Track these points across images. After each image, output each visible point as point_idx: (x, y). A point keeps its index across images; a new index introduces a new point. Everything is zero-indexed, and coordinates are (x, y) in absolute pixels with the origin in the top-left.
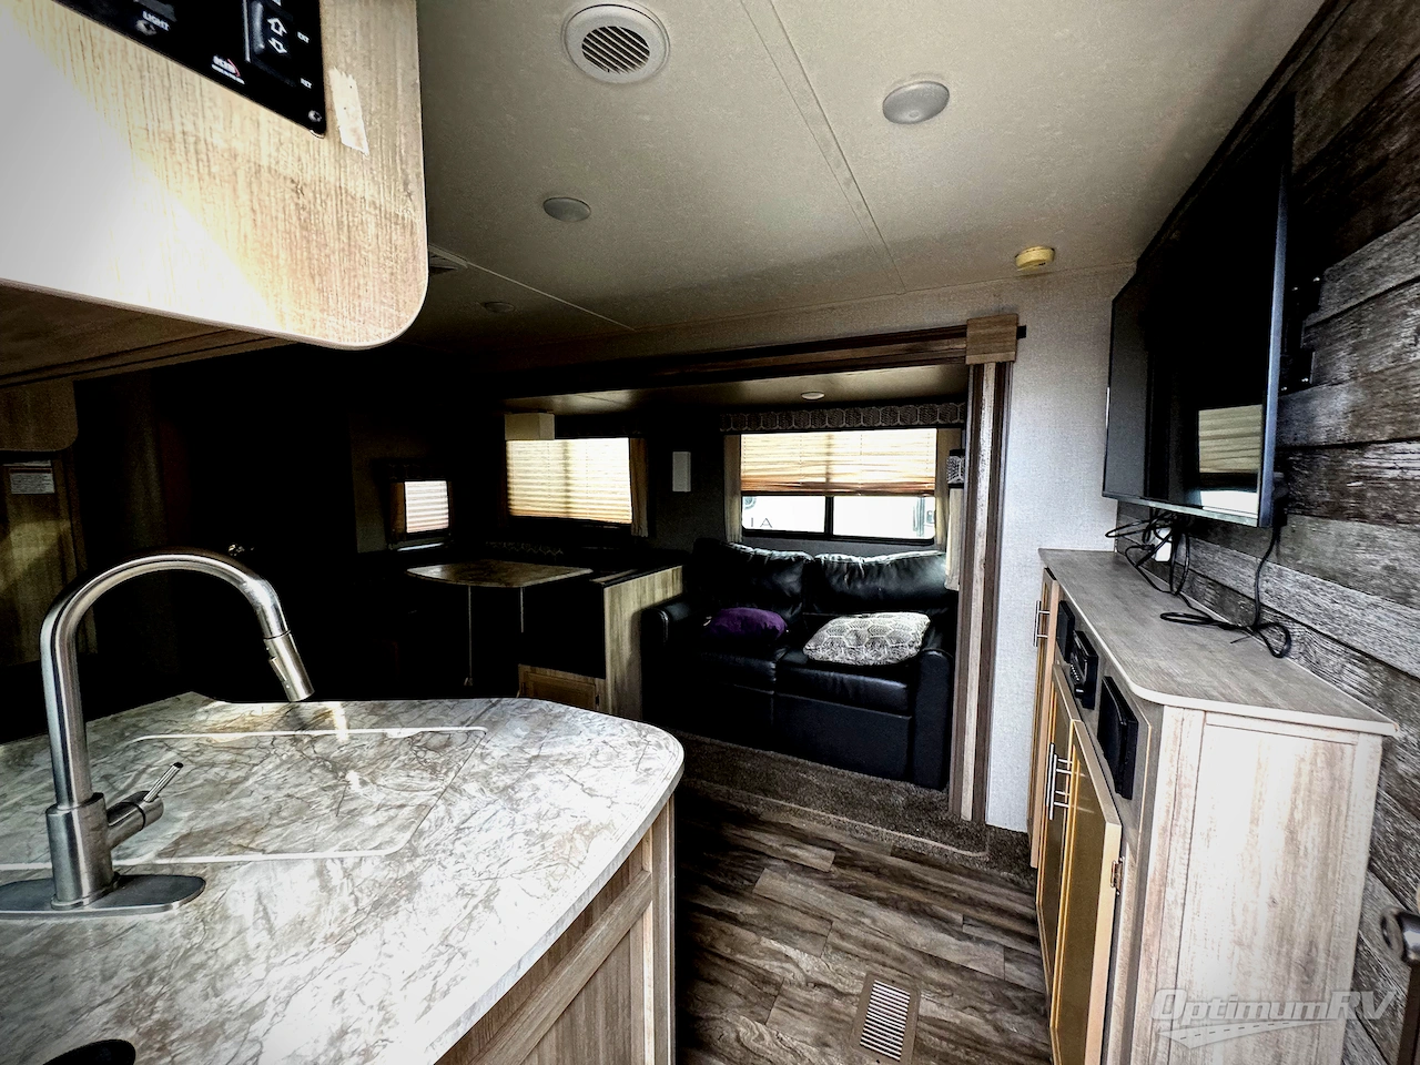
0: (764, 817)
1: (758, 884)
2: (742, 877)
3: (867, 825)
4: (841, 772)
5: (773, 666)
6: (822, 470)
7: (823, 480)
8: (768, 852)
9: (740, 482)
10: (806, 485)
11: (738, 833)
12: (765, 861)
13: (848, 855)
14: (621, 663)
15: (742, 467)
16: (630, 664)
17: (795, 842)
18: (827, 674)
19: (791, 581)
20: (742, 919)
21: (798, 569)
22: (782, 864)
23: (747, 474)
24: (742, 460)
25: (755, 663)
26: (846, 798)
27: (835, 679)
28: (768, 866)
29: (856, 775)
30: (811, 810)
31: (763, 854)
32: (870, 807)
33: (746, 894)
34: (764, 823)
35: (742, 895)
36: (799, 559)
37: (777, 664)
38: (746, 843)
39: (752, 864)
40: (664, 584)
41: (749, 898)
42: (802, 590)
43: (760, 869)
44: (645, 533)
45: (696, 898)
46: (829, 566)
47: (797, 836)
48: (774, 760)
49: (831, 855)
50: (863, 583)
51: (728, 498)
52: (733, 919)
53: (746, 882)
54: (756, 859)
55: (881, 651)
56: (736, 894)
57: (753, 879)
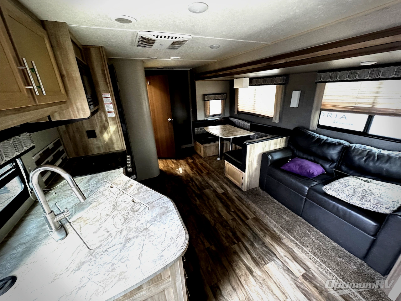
0: (283, 241)
1: (267, 265)
2: (263, 260)
3: (328, 269)
4: (328, 239)
5: (307, 188)
6: (371, 101)
7: (370, 106)
8: (278, 256)
9: (322, 105)
10: (358, 108)
11: (271, 242)
12: (275, 258)
13: (311, 276)
14: (252, 169)
15: (323, 98)
16: (256, 169)
17: (290, 258)
18: (331, 201)
19: (334, 153)
20: (254, 274)
21: (339, 149)
22: (280, 263)
23: (325, 101)
24: (324, 95)
25: (300, 184)
26: (324, 252)
27: (334, 205)
28: (274, 260)
29: (335, 244)
30: (305, 249)
31: (275, 254)
32: (334, 262)
33: (261, 266)
34: (282, 243)
35: (260, 266)
36: (340, 144)
37: (309, 189)
38: (271, 247)
39: (269, 257)
40: (276, 144)
41: (261, 268)
42: (338, 158)
43: (270, 260)
44: (277, 121)
45: (244, 257)
46: (356, 151)
47: (293, 255)
48: (299, 221)
49: (303, 271)
50: (374, 163)
51: (313, 111)
52: (251, 272)
53: (263, 262)
54: (271, 255)
55: (366, 203)
56: (257, 263)
57: (266, 262)
